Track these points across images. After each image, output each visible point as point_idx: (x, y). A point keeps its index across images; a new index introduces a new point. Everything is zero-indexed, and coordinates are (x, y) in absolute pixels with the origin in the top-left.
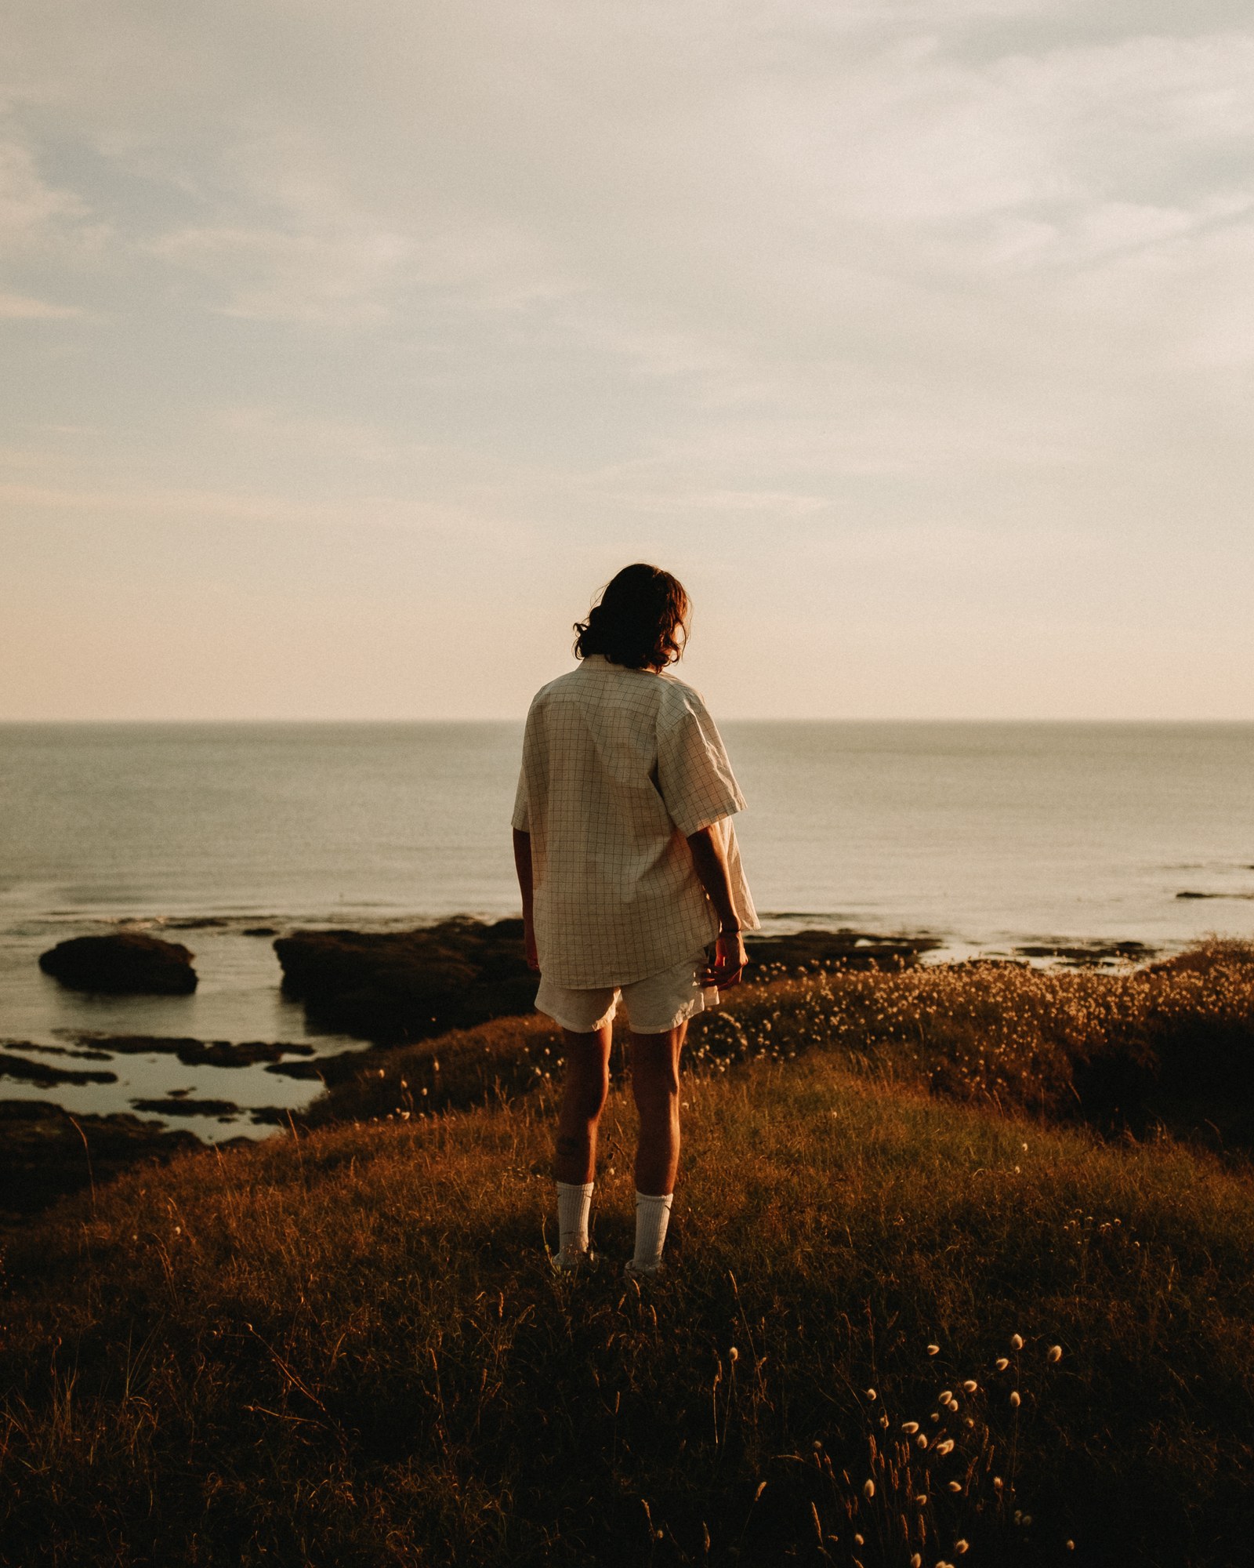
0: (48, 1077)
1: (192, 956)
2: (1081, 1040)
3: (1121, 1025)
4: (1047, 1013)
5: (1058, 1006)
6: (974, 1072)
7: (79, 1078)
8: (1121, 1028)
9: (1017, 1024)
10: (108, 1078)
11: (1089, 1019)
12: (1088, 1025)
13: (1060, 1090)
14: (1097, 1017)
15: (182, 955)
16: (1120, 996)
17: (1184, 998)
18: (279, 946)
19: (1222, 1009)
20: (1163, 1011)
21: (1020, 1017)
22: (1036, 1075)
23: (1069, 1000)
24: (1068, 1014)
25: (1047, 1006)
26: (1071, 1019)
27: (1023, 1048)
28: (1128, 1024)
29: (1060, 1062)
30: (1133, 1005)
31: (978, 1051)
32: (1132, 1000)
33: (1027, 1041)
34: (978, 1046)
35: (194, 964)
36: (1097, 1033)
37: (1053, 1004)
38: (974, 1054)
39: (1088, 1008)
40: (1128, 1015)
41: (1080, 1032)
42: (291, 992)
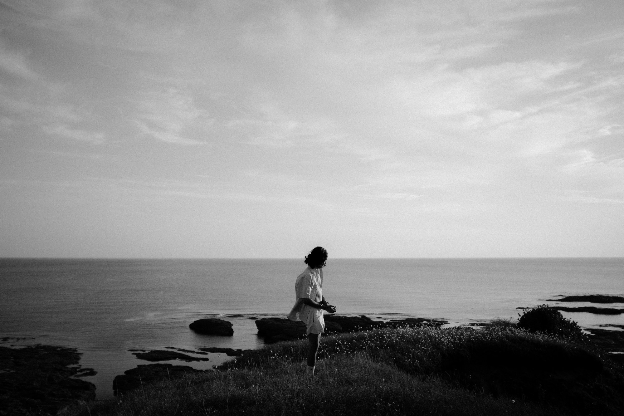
0: (190, 359)
1: (232, 325)
2: (445, 349)
3: (458, 344)
4: (436, 340)
5: (439, 338)
6: (409, 358)
7: (198, 359)
8: (459, 345)
9: (425, 344)
10: (206, 360)
11: (449, 342)
12: (448, 344)
13: (437, 364)
14: (452, 342)
15: (229, 325)
16: (460, 336)
17: (480, 336)
18: (256, 322)
19: (491, 339)
20: (472, 340)
21: (426, 342)
22: (429, 359)
23: (443, 337)
24: (442, 341)
25: (436, 338)
26: (443, 342)
27: (426, 351)
28: (461, 344)
29: (438, 355)
30: (463, 338)
31: (411, 351)
32: (463, 337)
33: (427, 349)
34: (411, 350)
35: (233, 327)
36: (451, 346)
37: (438, 338)
38: (410, 352)
39: (448, 339)
40: (461, 341)
41: (445, 346)
42: (260, 335)
